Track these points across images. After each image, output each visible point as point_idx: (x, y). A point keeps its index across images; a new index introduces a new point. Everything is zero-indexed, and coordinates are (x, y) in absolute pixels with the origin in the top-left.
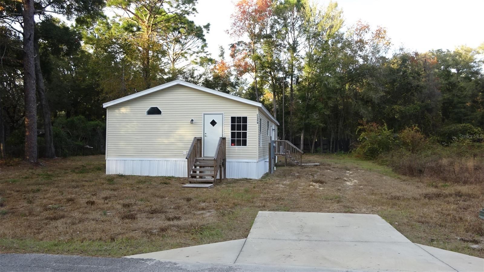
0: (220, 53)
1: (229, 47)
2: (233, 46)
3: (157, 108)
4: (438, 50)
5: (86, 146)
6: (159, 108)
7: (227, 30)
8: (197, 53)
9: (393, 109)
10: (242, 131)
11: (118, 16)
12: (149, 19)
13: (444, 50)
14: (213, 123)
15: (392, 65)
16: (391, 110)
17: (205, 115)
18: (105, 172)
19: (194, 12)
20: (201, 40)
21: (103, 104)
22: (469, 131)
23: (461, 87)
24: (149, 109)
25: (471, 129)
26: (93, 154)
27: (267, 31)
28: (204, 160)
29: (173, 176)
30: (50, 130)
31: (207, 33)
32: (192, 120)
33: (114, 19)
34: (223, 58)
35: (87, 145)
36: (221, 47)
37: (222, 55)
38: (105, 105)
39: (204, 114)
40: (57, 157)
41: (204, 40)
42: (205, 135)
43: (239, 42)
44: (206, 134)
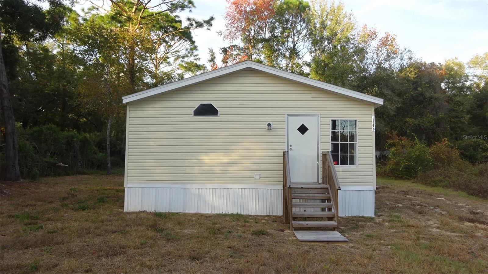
0: (209, 58)
1: (221, 51)
2: (225, 51)
3: (211, 104)
4: (431, 64)
5: (59, 164)
6: (214, 106)
7: (220, 32)
8: (183, 57)
9: (407, 122)
10: (348, 142)
11: (94, 9)
12: (135, 11)
13: (437, 63)
14: (303, 129)
15: (409, 73)
16: (404, 124)
17: (290, 118)
18: (123, 207)
19: (190, 5)
20: (190, 43)
21: (123, 98)
22: (481, 146)
23: (457, 101)
24: (197, 106)
25: (484, 144)
26: (68, 174)
27: (265, 34)
28: (302, 188)
29: (239, 212)
30: (14, 142)
31: (208, 29)
32: (269, 125)
33: (90, 11)
34: (214, 63)
35: (60, 162)
36: (211, 51)
37: (212, 60)
38: (126, 100)
39: (288, 115)
40: (22, 179)
41: (193, 42)
42: (290, 148)
43: (232, 46)
44: (291, 146)
